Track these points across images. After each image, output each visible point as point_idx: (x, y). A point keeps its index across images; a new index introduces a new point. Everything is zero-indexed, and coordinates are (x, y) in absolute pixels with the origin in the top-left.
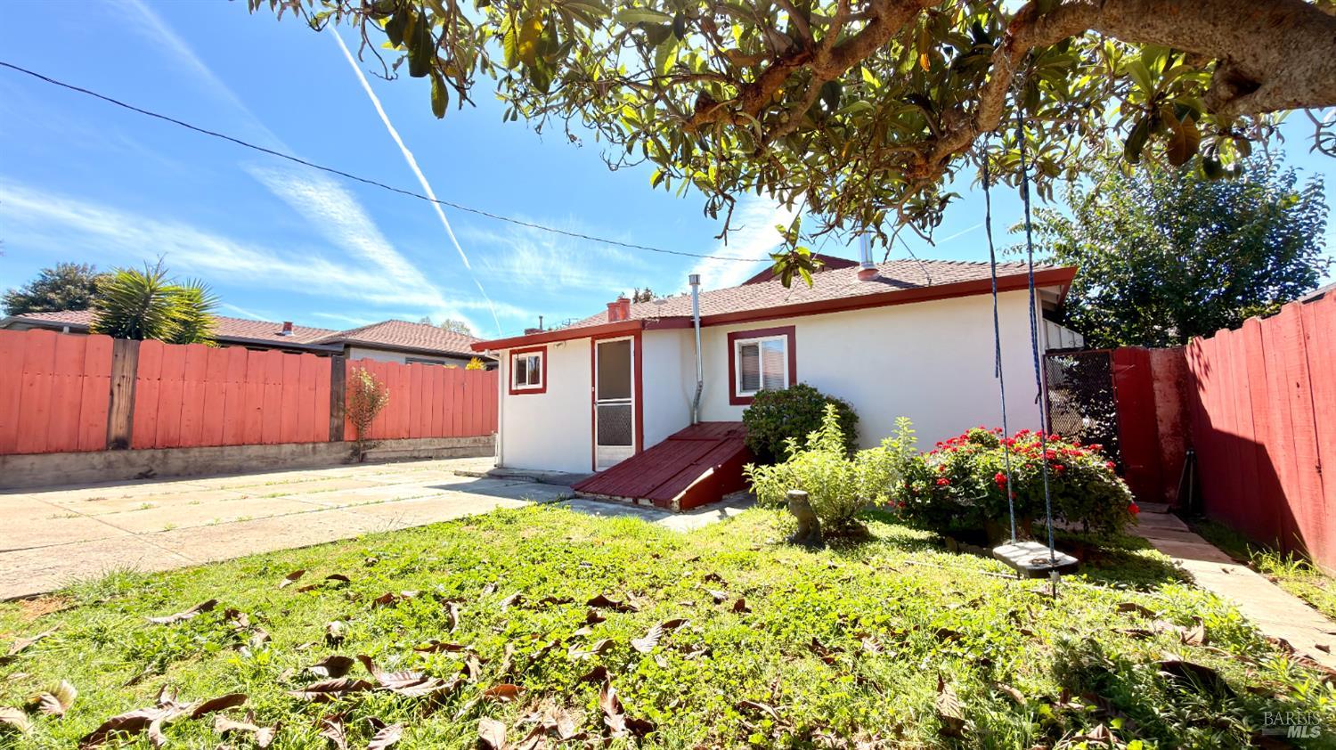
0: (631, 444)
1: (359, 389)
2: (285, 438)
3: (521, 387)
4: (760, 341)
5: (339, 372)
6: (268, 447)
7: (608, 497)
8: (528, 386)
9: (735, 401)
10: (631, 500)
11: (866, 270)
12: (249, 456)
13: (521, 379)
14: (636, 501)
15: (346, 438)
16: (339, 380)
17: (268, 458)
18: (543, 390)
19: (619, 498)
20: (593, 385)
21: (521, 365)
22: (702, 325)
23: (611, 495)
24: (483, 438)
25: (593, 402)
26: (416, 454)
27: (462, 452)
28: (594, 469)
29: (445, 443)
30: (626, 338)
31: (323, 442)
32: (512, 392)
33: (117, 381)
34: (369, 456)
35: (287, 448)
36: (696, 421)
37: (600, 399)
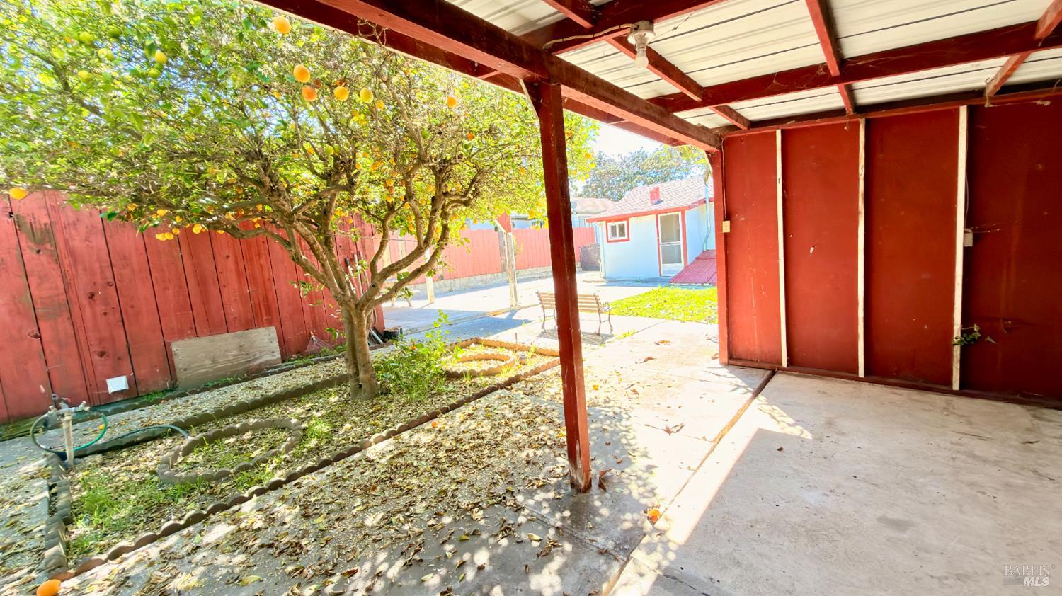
2: (487, 272)
3: (613, 239)
8: (618, 238)
10: (700, 284)
13: (614, 234)
14: (702, 284)
17: (482, 281)
18: (628, 240)
20: (658, 236)
21: (614, 228)
25: (659, 245)
28: (660, 275)
30: (677, 213)
31: (500, 272)
32: (608, 241)
35: (488, 276)
36: (705, 250)
37: (662, 242)
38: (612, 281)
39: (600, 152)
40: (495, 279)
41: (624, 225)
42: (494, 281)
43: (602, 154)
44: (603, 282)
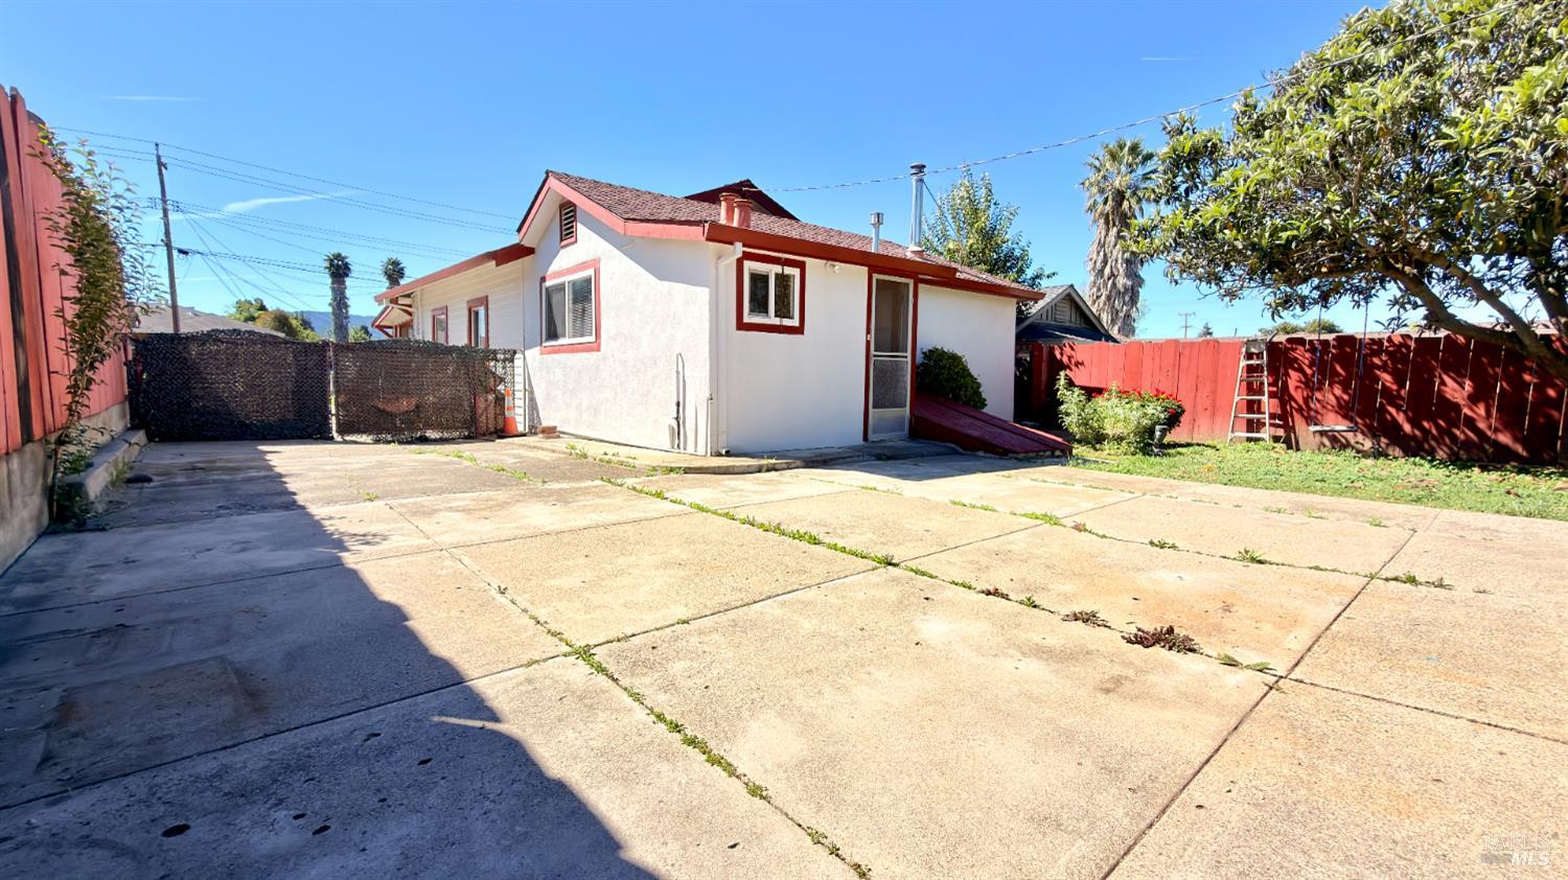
0: (905, 406)
3: (758, 319)
8: (771, 319)
13: (760, 305)
18: (799, 330)
20: (868, 333)
21: (759, 281)
25: (868, 354)
30: (904, 281)
32: (743, 326)
37: (876, 351)
41: (793, 277)
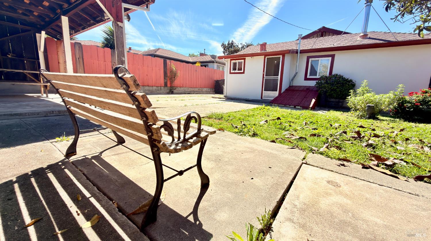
0: (277, 91)
1: (172, 71)
2: (154, 85)
3: (233, 72)
4: (320, 59)
5: (165, 64)
6: (150, 87)
7: (284, 105)
8: (237, 71)
9: (306, 79)
10: (293, 107)
11: (364, 35)
12: (146, 90)
13: (235, 69)
14: (295, 107)
15: (168, 86)
16: (166, 67)
17: (150, 90)
18: (243, 73)
19: (288, 106)
20: (264, 71)
21: (235, 64)
22: (300, 53)
23: (285, 105)
24: (201, 89)
25: (263, 78)
26: (185, 92)
27: (196, 92)
28: (262, 98)
29: (192, 90)
30: (279, 56)
31: (163, 87)
32: (230, 73)
33: (113, 64)
34: (174, 92)
35: (154, 88)
36: (291, 85)
37: (266, 76)
38: (229, 99)
39: (232, 41)
40: (158, 90)
41: (242, 62)
42: (158, 92)
43: (233, 42)
44: (224, 98)
